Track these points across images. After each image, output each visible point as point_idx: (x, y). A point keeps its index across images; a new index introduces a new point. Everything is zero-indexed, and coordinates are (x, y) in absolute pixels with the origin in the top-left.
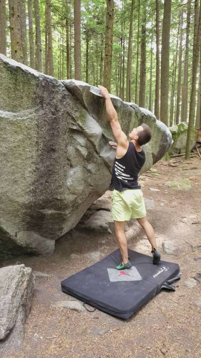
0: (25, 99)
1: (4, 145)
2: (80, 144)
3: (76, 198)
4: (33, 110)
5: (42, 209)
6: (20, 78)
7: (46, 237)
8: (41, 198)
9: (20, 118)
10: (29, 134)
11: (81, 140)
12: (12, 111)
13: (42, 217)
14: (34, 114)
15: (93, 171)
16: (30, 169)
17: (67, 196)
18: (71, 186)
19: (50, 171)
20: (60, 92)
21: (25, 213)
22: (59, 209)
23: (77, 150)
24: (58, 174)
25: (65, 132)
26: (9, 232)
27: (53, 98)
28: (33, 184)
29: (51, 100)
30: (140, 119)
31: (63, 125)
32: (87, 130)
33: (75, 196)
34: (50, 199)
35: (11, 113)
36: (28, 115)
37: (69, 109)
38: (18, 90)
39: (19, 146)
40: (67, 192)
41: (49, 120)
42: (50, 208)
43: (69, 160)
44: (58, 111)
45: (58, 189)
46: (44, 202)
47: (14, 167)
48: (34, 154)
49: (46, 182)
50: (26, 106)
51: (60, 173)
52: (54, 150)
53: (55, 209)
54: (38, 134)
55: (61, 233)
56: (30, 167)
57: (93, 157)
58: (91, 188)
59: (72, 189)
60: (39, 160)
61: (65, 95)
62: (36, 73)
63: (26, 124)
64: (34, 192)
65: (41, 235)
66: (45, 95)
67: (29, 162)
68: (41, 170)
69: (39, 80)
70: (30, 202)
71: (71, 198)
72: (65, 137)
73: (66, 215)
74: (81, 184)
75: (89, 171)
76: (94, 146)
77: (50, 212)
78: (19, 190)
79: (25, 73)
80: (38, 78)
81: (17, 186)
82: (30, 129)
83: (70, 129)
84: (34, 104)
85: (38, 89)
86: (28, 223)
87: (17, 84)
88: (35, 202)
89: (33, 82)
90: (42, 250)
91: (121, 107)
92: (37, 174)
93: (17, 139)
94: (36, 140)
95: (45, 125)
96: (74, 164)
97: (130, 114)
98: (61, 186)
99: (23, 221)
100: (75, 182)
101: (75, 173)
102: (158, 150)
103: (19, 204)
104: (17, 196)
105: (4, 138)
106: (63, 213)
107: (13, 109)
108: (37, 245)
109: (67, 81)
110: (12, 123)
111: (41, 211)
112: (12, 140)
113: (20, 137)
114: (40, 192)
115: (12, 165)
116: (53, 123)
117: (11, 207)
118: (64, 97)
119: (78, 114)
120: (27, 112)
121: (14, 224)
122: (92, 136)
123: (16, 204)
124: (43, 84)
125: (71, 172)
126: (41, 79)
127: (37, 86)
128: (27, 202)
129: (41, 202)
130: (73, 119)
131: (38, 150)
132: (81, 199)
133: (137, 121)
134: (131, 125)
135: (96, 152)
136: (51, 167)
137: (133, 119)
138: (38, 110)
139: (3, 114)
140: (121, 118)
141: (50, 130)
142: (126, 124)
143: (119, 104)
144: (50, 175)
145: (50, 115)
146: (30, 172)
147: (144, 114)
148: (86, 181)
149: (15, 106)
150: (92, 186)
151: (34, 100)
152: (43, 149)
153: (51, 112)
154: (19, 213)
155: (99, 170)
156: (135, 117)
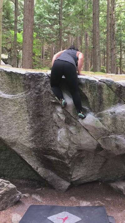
0: (19, 87)
1: (10, 112)
2: (59, 112)
3: (66, 152)
4: (23, 93)
5: (46, 154)
6: (13, 77)
8: (40, 146)
9: (16, 98)
10: (21, 106)
11: (59, 109)
13: (49, 161)
14: (24, 95)
15: (73, 132)
16: (27, 127)
17: (59, 149)
18: (60, 141)
19: (42, 129)
20: (44, 80)
21: (35, 155)
23: (58, 116)
24: (49, 132)
25: (49, 104)
26: (31, 165)
28: (32, 136)
29: (36, 86)
30: (117, 90)
31: (46, 100)
33: (65, 150)
34: (47, 148)
35: (10, 95)
36: (20, 95)
37: (49, 90)
38: (13, 83)
39: (17, 113)
40: (58, 146)
41: (33, 97)
43: (56, 123)
44: (41, 92)
45: (51, 143)
46: (44, 150)
47: (18, 125)
48: (27, 117)
49: (41, 136)
50: (20, 91)
51: (50, 131)
52: (42, 116)
53: (57, 158)
54: (28, 106)
55: (71, 178)
56: (27, 125)
57: (71, 121)
58: (76, 146)
59: (61, 144)
60: (32, 121)
61: (47, 81)
64: (34, 141)
66: (32, 83)
67: (26, 122)
68: (35, 128)
69: (26, 76)
70: (34, 148)
71: (63, 151)
72: (50, 107)
73: (67, 164)
74: (67, 141)
75: (71, 132)
77: (53, 158)
78: (24, 139)
79: (16, 74)
80: (25, 74)
81: (22, 136)
82: (22, 103)
83: (51, 102)
85: (25, 81)
86: (42, 163)
87: (13, 80)
88: (37, 148)
89: (21, 78)
90: (56, 186)
92: (33, 130)
93: (15, 109)
94: (27, 109)
95: (31, 101)
96: (59, 125)
97: (100, 87)
98: (52, 141)
99: (38, 160)
100: (62, 139)
101: (61, 132)
104: (25, 142)
105: (9, 109)
106: (64, 162)
107: (13, 93)
108: (52, 180)
110: (11, 101)
111: (45, 156)
112: (13, 109)
113: (17, 108)
114: (39, 142)
115: (16, 124)
116: (37, 99)
117: (24, 149)
118: (46, 83)
121: (34, 161)
123: (26, 147)
124: (30, 77)
126: (28, 75)
127: (25, 79)
128: (31, 147)
129: (41, 149)
130: (52, 95)
131: (29, 115)
132: (70, 153)
133: (111, 92)
134: (104, 97)
135: (73, 117)
136: (42, 127)
137: (106, 92)
138: (27, 92)
139: (7, 96)
140: (90, 91)
141: (36, 103)
142: (96, 95)
143: (83, 82)
144: (42, 131)
145: (35, 94)
146: (28, 128)
147: (121, 86)
148: (70, 140)
149: (14, 91)
150: (75, 144)
151: (24, 87)
152: (32, 115)
153: (36, 92)
154: (32, 154)
155: (79, 132)
156: (108, 89)
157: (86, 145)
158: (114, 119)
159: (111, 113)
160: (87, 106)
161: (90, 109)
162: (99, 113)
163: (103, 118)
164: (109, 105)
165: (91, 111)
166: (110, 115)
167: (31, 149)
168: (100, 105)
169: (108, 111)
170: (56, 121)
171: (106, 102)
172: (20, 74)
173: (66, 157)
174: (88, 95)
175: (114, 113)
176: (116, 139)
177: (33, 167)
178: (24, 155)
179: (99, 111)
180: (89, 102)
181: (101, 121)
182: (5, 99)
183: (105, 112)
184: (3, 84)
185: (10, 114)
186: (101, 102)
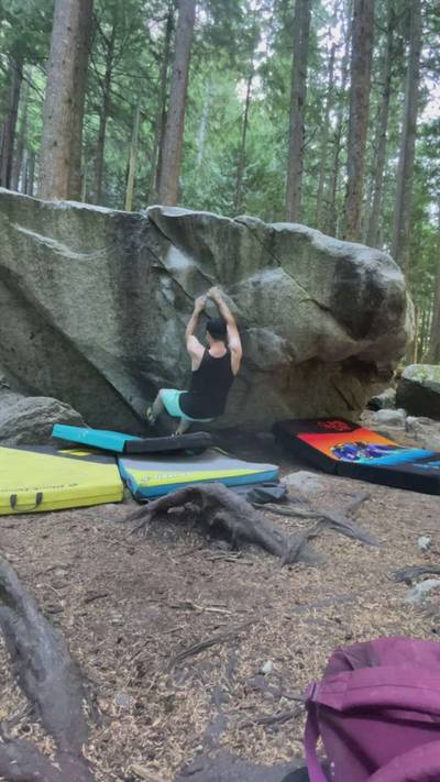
0: (97, 239)
2: (164, 286)
3: (177, 363)
6: (88, 218)
8: (133, 353)
10: (100, 274)
11: (165, 281)
12: (87, 253)
14: (105, 253)
16: (110, 315)
18: (166, 344)
19: (136, 320)
20: (142, 227)
21: (127, 371)
24: (148, 326)
25: (148, 271)
26: (121, 392)
28: (119, 334)
29: (126, 237)
30: (266, 240)
31: (143, 263)
32: (166, 265)
33: (175, 360)
34: (143, 357)
35: (84, 255)
36: (98, 255)
37: (150, 244)
38: (87, 231)
39: (93, 288)
40: (164, 352)
41: (121, 258)
43: (159, 309)
44: (135, 248)
45: (151, 347)
46: (139, 360)
47: (94, 311)
48: (110, 297)
50: (99, 246)
51: (149, 324)
57: (185, 303)
59: (168, 348)
60: (118, 305)
62: (105, 210)
64: (123, 344)
66: (119, 232)
68: (123, 318)
71: (170, 361)
72: (149, 279)
78: (106, 339)
79: (92, 212)
80: (108, 215)
81: (103, 334)
82: (101, 269)
83: (152, 267)
84: (107, 243)
85: (108, 227)
87: (86, 224)
89: (101, 220)
91: (211, 225)
93: (89, 280)
94: (108, 281)
95: (117, 264)
96: (165, 313)
97: (236, 233)
98: (153, 343)
100: (170, 340)
102: (329, 294)
104: (107, 346)
105: (79, 280)
107: (86, 250)
110: (81, 263)
111: (142, 373)
112: (86, 281)
115: (92, 309)
119: (158, 248)
120: (99, 252)
121: (125, 384)
123: (109, 356)
124: (116, 220)
126: (112, 215)
127: (107, 223)
128: (118, 356)
129: (135, 360)
130: (153, 254)
131: (113, 293)
133: (256, 243)
134: (243, 252)
135: (187, 295)
137: (246, 243)
138: (111, 249)
139: (75, 256)
140: (218, 242)
141: (124, 269)
142: (229, 249)
143: (205, 221)
144: (137, 325)
145: (123, 252)
146: (111, 318)
147: (275, 231)
149: (88, 247)
151: (106, 238)
152: (119, 292)
153: (126, 249)
154: (122, 370)
156: (250, 237)
158: (258, 296)
159: (254, 284)
160: (212, 272)
161: (218, 278)
162: (232, 286)
163: (239, 295)
164: (251, 270)
165: (220, 282)
166: (252, 287)
167: (117, 358)
168: (235, 269)
169: (248, 281)
170: (160, 305)
171: (245, 263)
172: (100, 212)
173: (176, 374)
174: (214, 249)
175: (259, 282)
176: (259, 335)
177: (124, 395)
178: (108, 373)
179: (233, 281)
180: (216, 264)
181: (235, 301)
182: (72, 260)
183: (243, 282)
184: (70, 233)
185: (80, 289)
186: (237, 264)
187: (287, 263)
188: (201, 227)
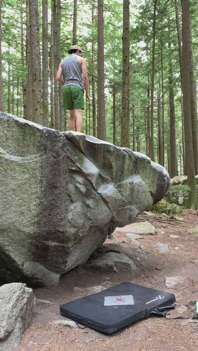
0: (32, 146)
1: (13, 182)
2: (79, 182)
3: (77, 231)
4: (38, 155)
5: (46, 240)
6: (27, 131)
7: (51, 270)
8: (45, 229)
9: (27, 161)
10: (34, 174)
11: (80, 179)
12: (21, 156)
13: (47, 248)
14: (39, 158)
15: (92, 205)
16: (34, 203)
17: (68, 229)
18: (72, 219)
19: (53, 205)
20: (61, 141)
21: (31, 243)
22: (62, 242)
23: (76, 187)
24: (60, 208)
25: (66, 172)
26: (16, 260)
27: (55, 146)
28: (38, 216)
29: (53, 147)
30: (134, 161)
31: (64, 166)
32: (84, 171)
33: (76, 229)
34: (53, 230)
35: (20, 157)
36: (33, 159)
37: (69, 154)
38: (25, 140)
39: (25, 183)
40: (69, 225)
41: (51, 163)
42: (54, 239)
43: (70, 196)
44: (59, 156)
45: (60, 222)
46: (48, 233)
47: (21, 201)
48: (38, 190)
49: (49, 215)
50: (32, 152)
52: (56, 187)
53: (58, 242)
54: (42, 173)
55: (65, 267)
56: (35, 201)
57: (91, 193)
58: (91, 222)
59: (72, 222)
60: (42, 195)
61: (65, 143)
62: (40, 127)
63: (32, 166)
64: (38, 223)
65: (47, 268)
66: (48, 143)
67: (34, 196)
68: (45, 204)
69: (43, 132)
70: (34, 233)
71: (72, 231)
72: (66, 176)
73: (69, 248)
74: (81, 218)
75: (88, 206)
76: (92, 184)
77: (52, 244)
78: (25, 221)
79: (31, 127)
80: (42, 131)
81: (23, 218)
82: (35, 169)
83: (70, 169)
84: (39, 150)
85: (42, 139)
86: (34, 253)
87: (25, 135)
88: (39, 233)
89: (38, 134)
90: (47, 282)
91: (114, 151)
92: (41, 207)
93: (24, 177)
94: (40, 179)
95: (48, 167)
96: (74, 199)
97: (124, 157)
98: (62, 219)
99: (29, 251)
100: (76, 216)
101: (75, 207)
102: (155, 188)
103: (25, 234)
104: (24, 226)
105: (14, 177)
106: (66, 246)
107: (22, 154)
108: (42, 276)
109: (67, 132)
110: (20, 165)
111: (45, 242)
112: (20, 178)
113: (27, 176)
114: (44, 224)
115: (20, 199)
116: (54, 165)
117: (18, 236)
118: (64, 145)
119: (76, 158)
120: (33, 156)
121: (21, 253)
122: (89, 175)
123: (22, 234)
124: (47, 135)
125: (72, 207)
126: (45, 131)
127: (41, 136)
128: (32, 233)
129: (44, 233)
130: (72, 161)
131: (41, 187)
132: (81, 232)
133: (131, 163)
134: (126, 167)
135: (94, 189)
136: (53, 202)
137: (127, 162)
138: (42, 155)
140: (116, 160)
141: (52, 170)
142: (120, 165)
143: (112, 149)
144: (52, 208)
145: (52, 159)
146: (35, 205)
147: (138, 157)
148: (86, 215)
149: (23, 152)
150: (91, 220)
151: (39, 147)
152: (46, 186)
153: (53, 156)
154: (25, 243)
155: (97, 205)
156: (129, 160)
157: (102, 219)
158: (132, 190)
159: (130, 184)
160: (109, 175)
161: (112, 179)
162: (119, 184)
163: (122, 189)
164: (128, 176)
166: (129, 185)
168: (121, 175)
169: (127, 181)
171: (126, 172)
172: (38, 129)
173: (72, 238)
175: (132, 183)
176: (130, 210)
177: (18, 263)
178: (10, 248)
179: (120, 181)
180: (113, 172)
181: (120, 192)
182: (12, 162)
183: (124, 182)
185: (13, 184)
186: (122, 172)
187: (141, 173)
188: (109, 151)
